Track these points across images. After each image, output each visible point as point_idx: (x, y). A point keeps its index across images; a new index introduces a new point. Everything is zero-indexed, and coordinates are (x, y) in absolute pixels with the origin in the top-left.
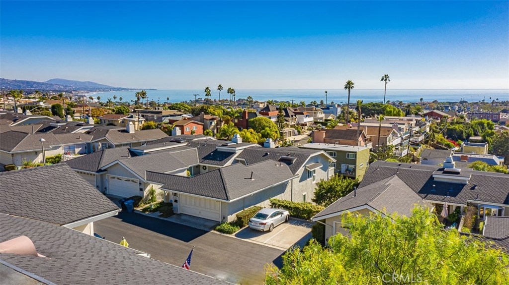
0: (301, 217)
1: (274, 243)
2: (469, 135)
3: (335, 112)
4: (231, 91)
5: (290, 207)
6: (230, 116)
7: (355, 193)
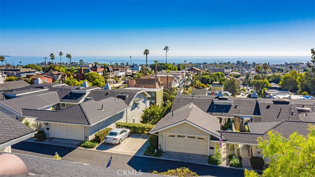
0: (137, 133)
1: (124, 151)
2: (212, 81)
3: (137, 69)
4: (69, 56)
5: (130, 127)
6: (71, 72)
7: (173, 114)
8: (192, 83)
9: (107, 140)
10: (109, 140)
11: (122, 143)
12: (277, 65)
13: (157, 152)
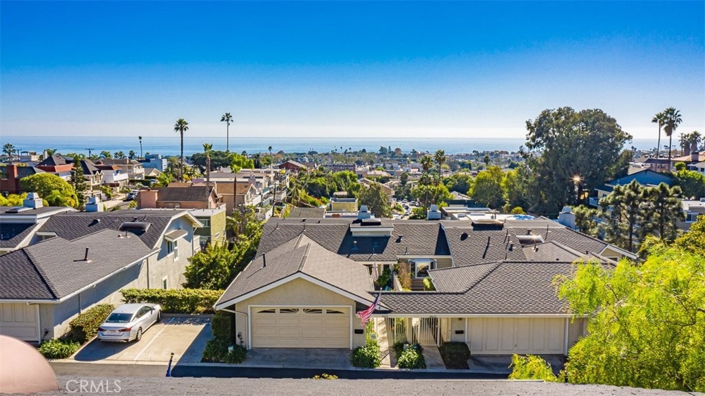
0: (179, 312)
1: (153, 356)
2: (332, 191)
7: (265, 263)
8: (290, 195)
9: (105, 333)
10: (110, 333)
11: (144, 338)
12: (459, 156)
13: (233, 352)
